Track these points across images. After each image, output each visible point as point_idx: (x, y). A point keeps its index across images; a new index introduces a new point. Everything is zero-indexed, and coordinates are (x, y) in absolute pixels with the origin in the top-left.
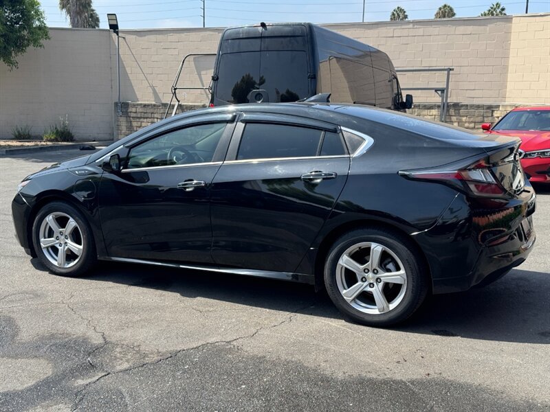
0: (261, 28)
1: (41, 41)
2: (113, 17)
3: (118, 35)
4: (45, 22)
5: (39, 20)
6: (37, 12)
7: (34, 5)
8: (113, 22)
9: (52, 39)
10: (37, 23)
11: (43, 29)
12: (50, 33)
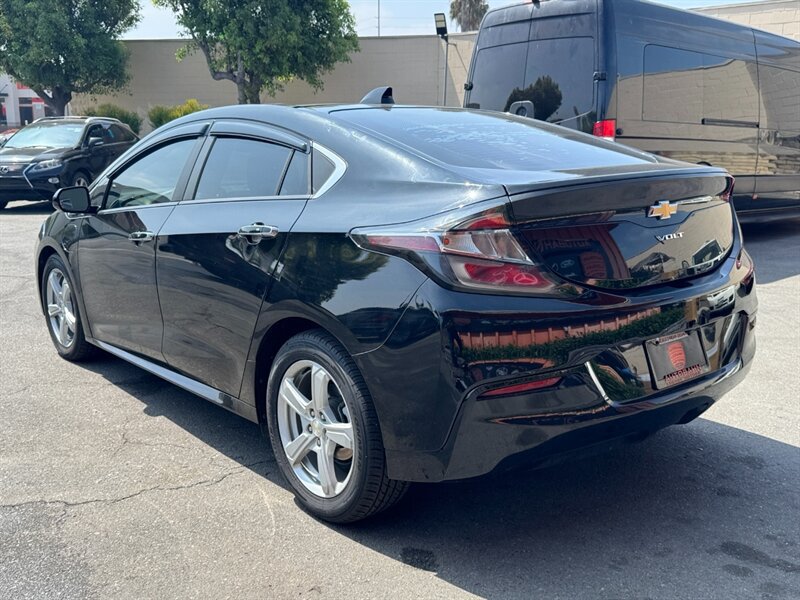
0: (532, 5)
1: (349, 54)
2: (442, 18)
3: (447, 40)
4: (355, 29)
5: (349, 27)
6: (347, 15)
7: (342, 8)
8: (442, 25)
9: (362, 51)
10: (346, 31)
11: (352, 39)
12: (361, 44)
